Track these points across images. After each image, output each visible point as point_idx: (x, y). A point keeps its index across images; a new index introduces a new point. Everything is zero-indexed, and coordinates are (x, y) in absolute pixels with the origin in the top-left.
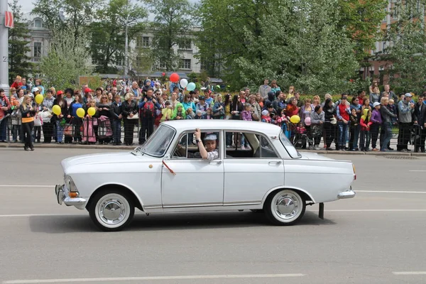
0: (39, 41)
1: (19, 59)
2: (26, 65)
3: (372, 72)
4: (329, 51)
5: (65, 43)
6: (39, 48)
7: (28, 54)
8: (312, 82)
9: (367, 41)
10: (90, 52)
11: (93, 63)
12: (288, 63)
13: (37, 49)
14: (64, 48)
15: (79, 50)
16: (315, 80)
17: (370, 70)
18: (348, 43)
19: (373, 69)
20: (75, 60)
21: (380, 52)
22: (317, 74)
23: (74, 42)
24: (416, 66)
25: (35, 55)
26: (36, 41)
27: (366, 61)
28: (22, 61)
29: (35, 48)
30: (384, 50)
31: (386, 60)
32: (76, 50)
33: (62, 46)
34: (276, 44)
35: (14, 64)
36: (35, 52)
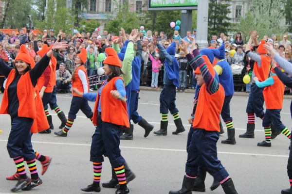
0: (240, 5)
1: (220, 19)
2: (227, 24)
5: (262, 6)
6: (240, 10)
7: (229, 15)
10: (284, 14)
11: (286, 23)
13: (238, 11)
14: (261, 10)
15: (275, 12)
20: (271, 22)
23: (269, 5)
25: (236, 16)
26: (237, 4)
28: (223, 22)
29: (237, 11)
32: (272, 12)
33: (260, 9)
35: (217, 24)
36: (237, 13)
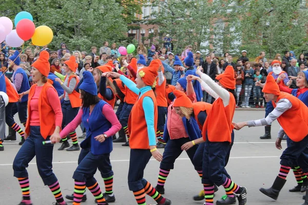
3: (143, 35)
4: (100, 14)
8: (84, 42)
9: (135, 6)
12: (61, 25)
16: (86, 40)
17: (141, 32)
18: (117, 8)
19: (144, 32)
21: (148, 17)
22: (89, 36)
24: (177, 30)
27: (135, 25)
30: (151, 15)
31: (153, 24)
34: (51, 7)
